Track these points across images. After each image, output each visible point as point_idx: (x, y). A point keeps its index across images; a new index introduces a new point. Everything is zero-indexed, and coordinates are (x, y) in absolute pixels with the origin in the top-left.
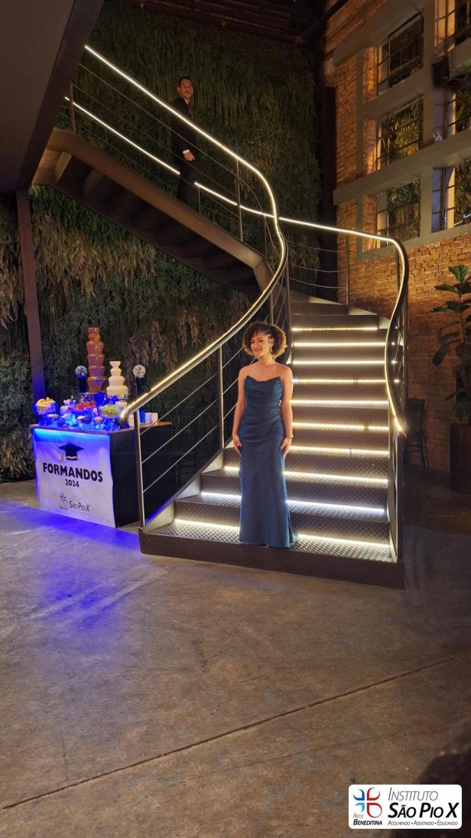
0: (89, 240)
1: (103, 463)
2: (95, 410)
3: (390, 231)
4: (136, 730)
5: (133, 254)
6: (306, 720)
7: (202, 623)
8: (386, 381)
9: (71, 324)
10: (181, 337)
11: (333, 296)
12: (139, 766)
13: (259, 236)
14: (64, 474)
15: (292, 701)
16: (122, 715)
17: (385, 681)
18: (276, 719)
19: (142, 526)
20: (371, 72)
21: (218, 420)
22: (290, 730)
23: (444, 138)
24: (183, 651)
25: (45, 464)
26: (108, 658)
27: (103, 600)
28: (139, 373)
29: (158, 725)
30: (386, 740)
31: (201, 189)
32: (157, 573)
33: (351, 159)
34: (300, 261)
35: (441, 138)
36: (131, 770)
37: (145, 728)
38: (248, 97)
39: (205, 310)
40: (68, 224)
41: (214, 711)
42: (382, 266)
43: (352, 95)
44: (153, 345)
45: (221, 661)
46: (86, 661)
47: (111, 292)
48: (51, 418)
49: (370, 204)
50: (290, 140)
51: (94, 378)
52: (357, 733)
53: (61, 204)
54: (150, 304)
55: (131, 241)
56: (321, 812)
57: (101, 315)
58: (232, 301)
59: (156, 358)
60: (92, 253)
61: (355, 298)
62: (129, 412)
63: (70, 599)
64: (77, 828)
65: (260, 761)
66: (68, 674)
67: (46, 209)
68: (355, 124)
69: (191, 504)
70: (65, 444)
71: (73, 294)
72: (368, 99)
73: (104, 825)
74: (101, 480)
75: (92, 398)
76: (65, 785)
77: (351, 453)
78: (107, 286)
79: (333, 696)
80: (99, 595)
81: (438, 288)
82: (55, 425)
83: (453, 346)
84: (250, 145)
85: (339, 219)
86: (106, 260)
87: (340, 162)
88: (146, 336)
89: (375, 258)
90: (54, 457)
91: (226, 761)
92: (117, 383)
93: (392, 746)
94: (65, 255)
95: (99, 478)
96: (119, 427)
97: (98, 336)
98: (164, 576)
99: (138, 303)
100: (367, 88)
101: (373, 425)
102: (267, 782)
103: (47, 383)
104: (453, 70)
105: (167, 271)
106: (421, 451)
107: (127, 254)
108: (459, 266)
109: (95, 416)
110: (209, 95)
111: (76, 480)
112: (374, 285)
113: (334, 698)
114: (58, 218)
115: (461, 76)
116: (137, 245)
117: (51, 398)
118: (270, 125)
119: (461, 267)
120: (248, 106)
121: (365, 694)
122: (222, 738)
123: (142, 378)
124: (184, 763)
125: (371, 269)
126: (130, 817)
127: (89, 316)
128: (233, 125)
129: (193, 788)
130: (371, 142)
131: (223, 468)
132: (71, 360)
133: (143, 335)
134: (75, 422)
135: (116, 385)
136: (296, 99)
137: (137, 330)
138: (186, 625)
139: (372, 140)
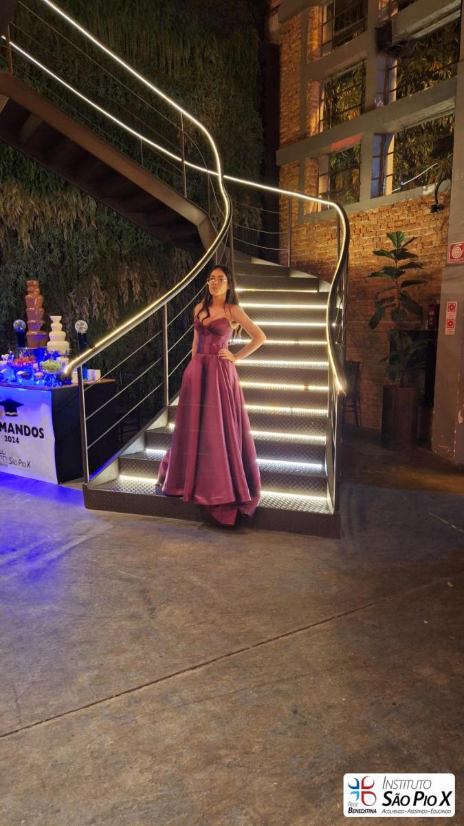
0: (26, 188)
1: (44, 419)
2: (35, 365)
3: (332, 194)
4: (87, 674)
5: (72, 206)
6: (251, 659)
7: (149, 574)
8: (327, 343)
9: (7, 276)
10: (123, 294)
11: (274, 257)
12: (91, 707)
13: (203, 193)
14: (3, 430)
15: (237, 642)
16: (72, 661)
17: (323, 622)
18: (223, 659)
19: (86, 482)
20: (316, 31)
21: (162, 379)
22: (236, 669)
23: (385, 104)
24: (130, 600)
26: (56, 608)
27: (49, 554)
28: (81, 328)
29: (108, 669)
30: (324, 675)
31: (143, 141)
32: (102, 527)
33: (295, 121)
34: (244, 221)
35: (382, 103)
36: (84, 711)
37: (96, 672)
38: (192, 48)
39: (147, 266)
40: (4, 170)
41: (163, 654)
42: (322, 230)
43: (297, 53)
44: (93, 301)
45: (169, 608)
46: (34, 611)
47: (49, 245)
49: (312, 167)
50: (234, 96)
51: (34, 333)
52: (298, 669)
54: (91, 258)
55: (70, 192)
56: (267, 741)
57: (39, 268)
58: (175, 259)
59: (97, 314)
60: (29, 202)
61: (296, 261)
62: (73, 367)
63: (15, 553)
64: (32, 767)
65: (209, 698)
66: (16, 624)
68: (299, 85)
69: (136, 461)
71: (10, 246)
72: (312, 59)
73: (59, 762)
74: (42, 437)
75: (31, 354)
76: (18, 727)
77: (291, 411)
78: (44, 238)
79: (276, 636)
80: (45, 549)
81: (376, 253)
83: (387, 311)
84: (194, 99)
85: (281, 180)
86: (44, 211)
87: (284, 123)
88: (86, 291)
89: (316, 221)
91: (175, 699)
92: (57, 339)
93: (330, 680)
95: (40, 434)
96: (61, 383)
97: (38, 290)
98: (109, 530)
99: (78, 257)
100: (311, 48)
101: (313, 385)
102: (216, 717)
104: (396, 36)
105: (107, 225)
106: (355, 411)
107: (66, 205)
108: (397, 233)
109: (36, 372)
111: (16, 436)
112: (315, 248)
113: (276, 639)
115: (403, 42)
116: (77, 196)
118: (214, 80)
119: (398, 234)
120: (192, 59)
121: (304, 634)
122: (172, 678)
123: (84, 334)
124: (136, 702)
125: (311, 232)
126: (84, 753)
127: (27, 269)
128: (177, 76)
129: (144, 725)
130: (314, 104)
131: (167, 425)
132: (8, 313)
133: (83, 290)
134: (13, 377)
135: (55, 340)
136: (241, 55)
137: (77, 285)
138: (132, 575)
139: (313, 101)
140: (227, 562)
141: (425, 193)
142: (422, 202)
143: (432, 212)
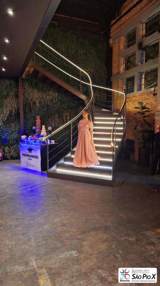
0: (38, 91)
1: (38, 153)
4: (40, 210)
5: (51, 95)
6: (79, 210)
7: (60, 192)
9: (32, 114)
10: (64, 120)
11: (110, 109)
14: (28, 157)
15: (77, 206)
16: (37, 207)
17: (100, 204)
18: (72, 209)
19: (48, 171)
20: (122, 43)
21: (70, 143)
23: (141, 64)
24: (54, 197)
25: (23, 154)
26: (35, 198)
28: (50, 129)
30: (96, 214)
31: (71, 77)
33: (116, 69)
34: (101, 97)
36: (38, 216)
37: (42, 210)
38: (86, 50)
39: (71, 111)
40: (33, 86)
41: (59, 207)
43: (117, 50)
44: (56, 121)
45: (63, 199)
46: (30, 198)
47: (44, 106)
48: (25, 141)
49: (121, 82)
50: (98, 62)
51: (38, 130)
53: (31, 80)
54: (55, 109)
55: (51, 91)
57: (41, 112)
58: (80, 109)
59: (56, 125)
60: (39, 94)
62: (45, 139)
63: (27, 186)
67: (27, 82)
68: (117, 58)
69: (61, 165)
70: (28, 148)
71: (33, 106)
72: (121, 51)
73: (31, 223)
74: (38, 158)
75: (37, 136)
76: (23, 217)
78: (43, 104)
81: (135, 108)
82: (26, 143)
83: (139, 124)
84: (86, 64)
86: (43, 96)
87: (113, 69)
90: (26, 152)
94: (31, 95)
96: (44, 144)
97: (39, 118)
98: (52, 182)
99: (52, 109)
100: (121, 48)
103: (25, 131)
104: (143, 45)
105: (61, 100)
107: (49, 95)
109: (37, 140)
110: (75, 50)
111: (31, 158)
114: (30, 84)
115: (146, 47)
117: (25, 135)
118: (93, 58)
119: (141, 102)
120: (86, 53)
121: (95, 206)
122: (59, 212)
123: (50, 131)
124: (50, 215)
127: (38, 112)
128: (82, 58)
130: (122, 64)
131: (71, 156)
132: (32, 125)
133: (53, 118)
134: (32, 142)
135: (43, 132)
136: (101, 50)
137: (51, 117)
138: (56, 192)
139: (122, 63)
140: (81, 191)
141: (152, 90)
142: (151, 93)
143: (153, 95)
